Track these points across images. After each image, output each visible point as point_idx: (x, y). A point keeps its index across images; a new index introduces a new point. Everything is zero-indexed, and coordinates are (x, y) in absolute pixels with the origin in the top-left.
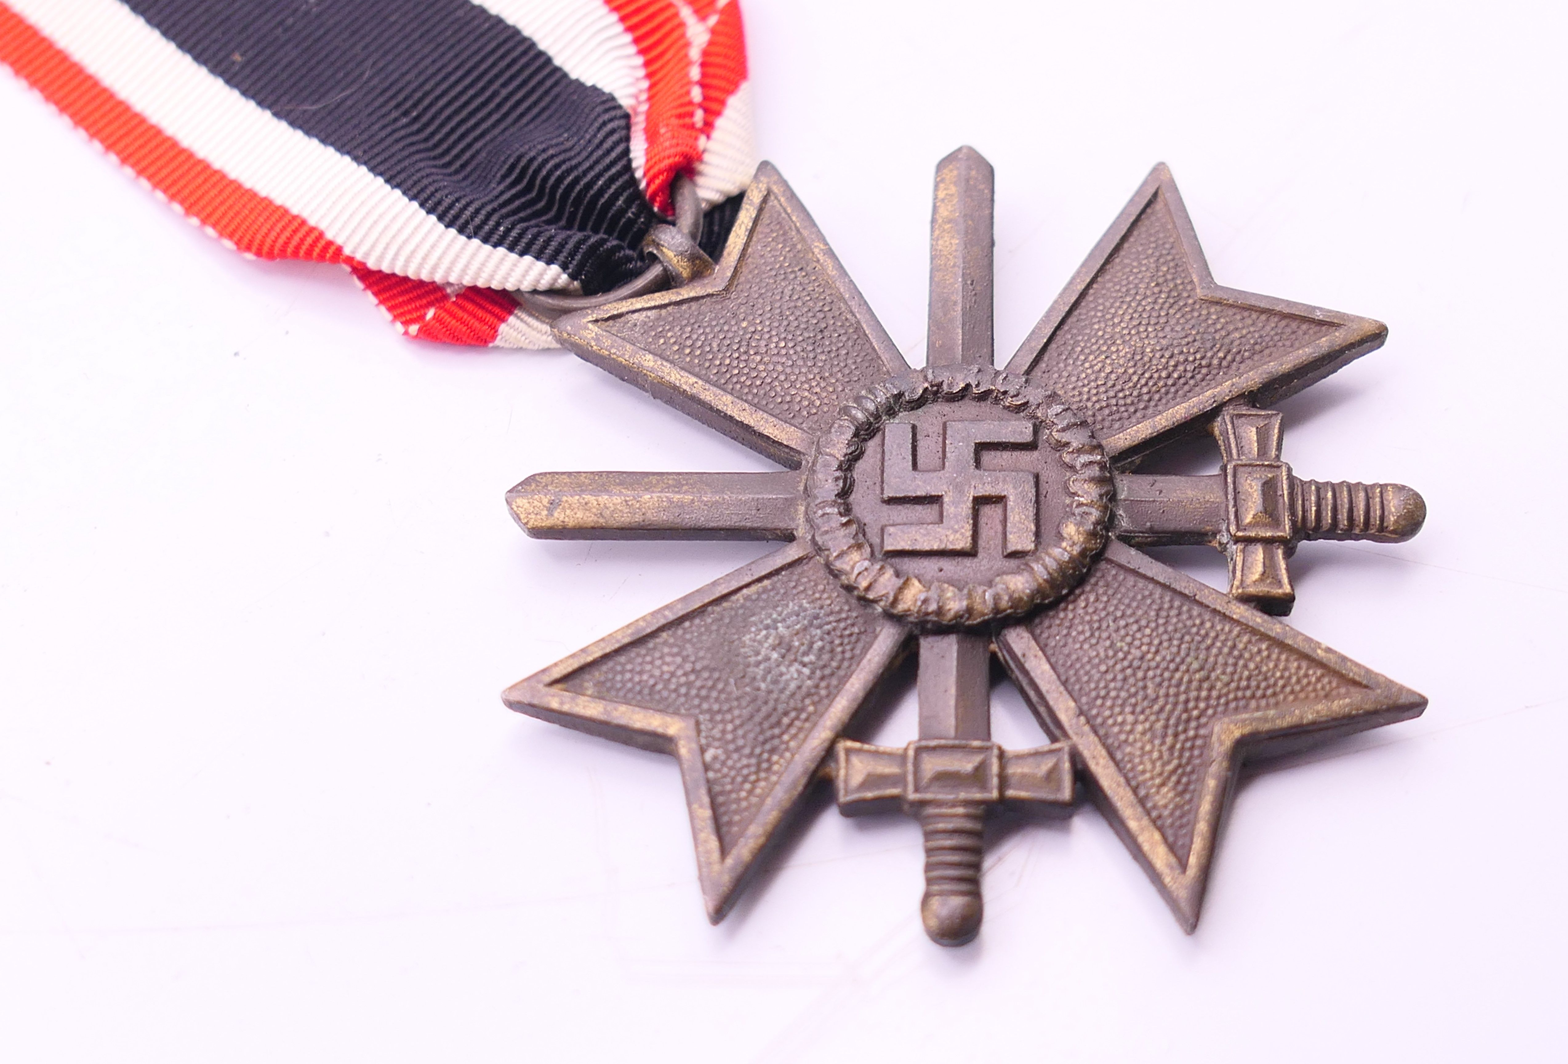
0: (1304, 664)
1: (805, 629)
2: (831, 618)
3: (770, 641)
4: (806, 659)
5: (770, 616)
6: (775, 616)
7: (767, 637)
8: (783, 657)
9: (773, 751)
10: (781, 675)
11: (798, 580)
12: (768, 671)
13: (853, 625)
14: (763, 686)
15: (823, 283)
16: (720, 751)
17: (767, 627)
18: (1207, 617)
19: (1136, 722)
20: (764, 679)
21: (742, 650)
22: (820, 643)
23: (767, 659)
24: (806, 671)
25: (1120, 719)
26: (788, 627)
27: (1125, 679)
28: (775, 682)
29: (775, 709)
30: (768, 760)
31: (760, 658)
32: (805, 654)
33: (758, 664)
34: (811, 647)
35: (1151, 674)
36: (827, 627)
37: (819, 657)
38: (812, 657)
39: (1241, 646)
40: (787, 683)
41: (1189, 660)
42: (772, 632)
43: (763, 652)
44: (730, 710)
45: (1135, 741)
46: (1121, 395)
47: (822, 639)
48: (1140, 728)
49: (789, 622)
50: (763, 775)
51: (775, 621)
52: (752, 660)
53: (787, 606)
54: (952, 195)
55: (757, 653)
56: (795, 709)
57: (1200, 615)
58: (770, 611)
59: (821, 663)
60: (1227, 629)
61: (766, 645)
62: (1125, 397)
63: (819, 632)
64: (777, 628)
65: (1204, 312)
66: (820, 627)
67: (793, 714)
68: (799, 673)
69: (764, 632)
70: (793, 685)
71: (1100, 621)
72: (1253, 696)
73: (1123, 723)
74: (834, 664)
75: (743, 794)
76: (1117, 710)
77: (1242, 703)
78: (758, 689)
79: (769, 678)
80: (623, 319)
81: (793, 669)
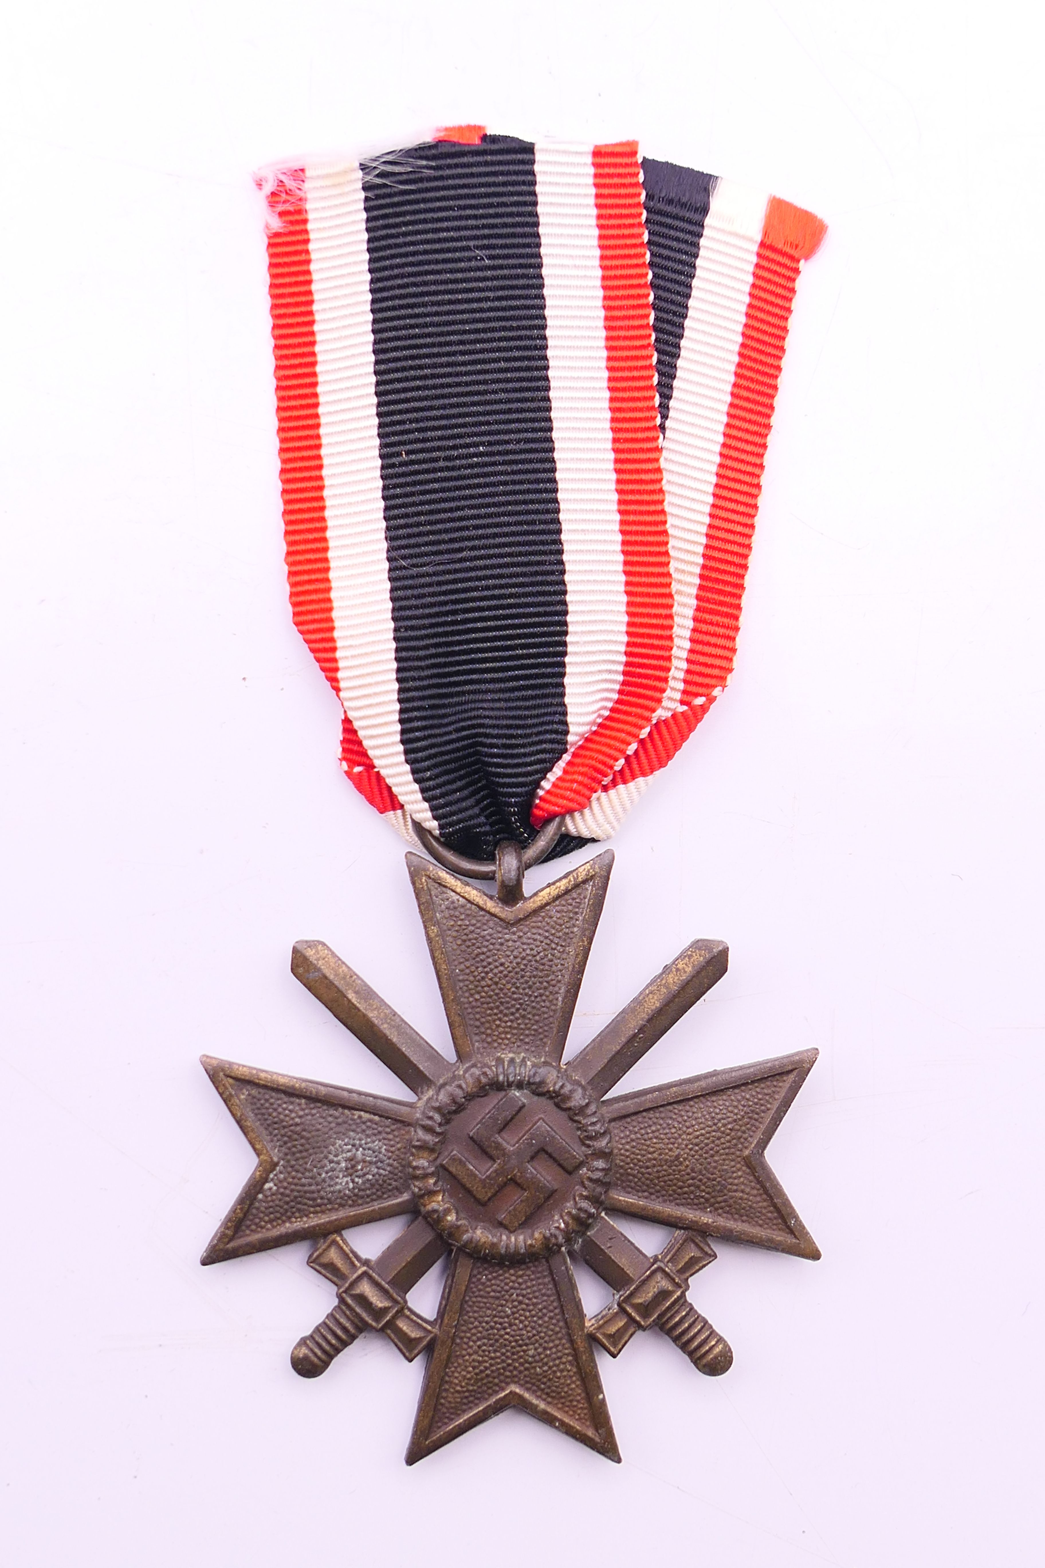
0: (583, 1395)
1: (370, 1163)
2: (388, 1169)
3: (349, 1154)
4: (356, 1180)
5: (360, 1140)
6: (363, 1142)
7: (349, 1151)
8: (347, 1169)
9: (299, 1210)
10: (337, 1177)
11: (393, 1131)
12: (333, 1170)
13: (395, 1181)
14: (324, 1175)
15: (566, 965)
16: (275, 1188)
17: (353, 1145)
18: (564, 1331)
19: (476, 1352)
20: (327, 1173)
21: (331, 1147)
22: (370, 1177)
23: (338, 1163)
24: (351, 1185)
25: (471, 1343)
26: (363, 1155)
27: (492, 1328)
28: (331, 1178)
29: (319, 1191)
30: (293, 1213)
31: (335, 1159)
32: (359, 1177)
33: (331, 1162)
34: (364, 1175)
35: (507, 1337)
36: (382, 1171)
37: (364, 1183)
38: (360, 1181)
39: (564, 1360)
40: (336, 1184)
41: (531, 1347)
42: (354, 1150)
43: (340, 1158)
44: (297, 1171)
45: (467, 1361)
46: (647, 1176)
47: (373, 1176)
48: (475, 1357)
49: (366, 1152)
50: (284, 1218)
51: (361, 1146)
52: (331, 1157)
53: (374, 1142)
54: (685, 972)
55: (336, 1156)
56: (328, 1199)
57: (561, 1328)
58: (363, 1137)
59: (363, 1187)
60: (567, 1346)
61: (344, 1155)
62: (647, 1179)
63: (376, 1170)
64: (357, 1150)
65: (739, 1166)
66: (378, 1168)
67: (326, 1201)
68: (347, 1183)
69: (350, 1147)
70: (338, 1187)
71: (512, 1288)
72: (543, 1390)
73: (471, 1347)
74: (368, 1192)
75: (267, 1218)
76: (474, 1338)
77: (534, 1388)
78: (320, 1175)
79: (329, 1174)
80: (444, 889)
81: (345, 1179)
